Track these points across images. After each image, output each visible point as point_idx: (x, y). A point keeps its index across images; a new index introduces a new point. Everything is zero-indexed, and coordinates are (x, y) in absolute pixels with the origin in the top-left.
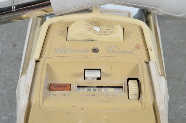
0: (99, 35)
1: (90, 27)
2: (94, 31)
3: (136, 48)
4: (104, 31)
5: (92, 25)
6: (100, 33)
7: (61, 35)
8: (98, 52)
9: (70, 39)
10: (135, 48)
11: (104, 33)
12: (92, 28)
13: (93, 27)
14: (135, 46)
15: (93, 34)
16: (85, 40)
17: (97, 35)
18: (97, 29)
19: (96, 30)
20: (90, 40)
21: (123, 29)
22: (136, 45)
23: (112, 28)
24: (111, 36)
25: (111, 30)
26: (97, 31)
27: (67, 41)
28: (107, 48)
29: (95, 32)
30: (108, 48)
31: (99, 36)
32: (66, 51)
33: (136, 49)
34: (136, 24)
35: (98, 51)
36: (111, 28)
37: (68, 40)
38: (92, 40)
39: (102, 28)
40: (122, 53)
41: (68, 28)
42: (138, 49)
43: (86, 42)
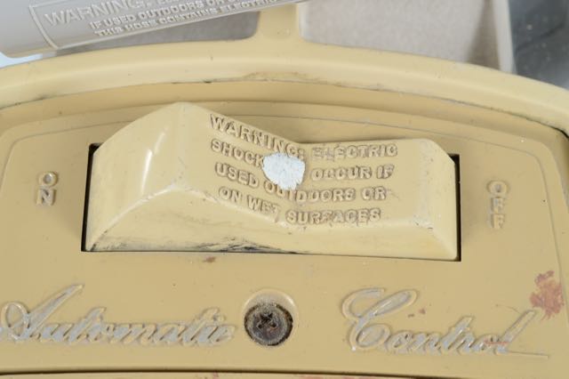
0: (298, 215)
1: (238, 163)
2: (259, 192)
3: (536, 300)
4: (328, 184)
5: (252, 147)
6: (300, 205)
7: (49, 200)
8: (287, 335)
9: (102, 238)
10: (529, 306)
11: (326, 205)
12: (247, 166)
13: (257, 160)
14: (535, 289)
15: (258, 215)
16: (202, 249)
17: (283, 223)
18: (284, 170)
19: (274, 179)
20: (231, 250)
21: (456, 158)
22: (541, 277)
23: (384, 161)
24: (374, 225)
25: (374, 182)
26: (283, 186)
27: (83, 249)
28: (345, 308)
29: (268, 197)
30: (350, 310)
31: (293, 227)
32: (75, 333)
33: (541, 312)
34: (533, 114)
35: (285, 327)
36: (373, 162)
37: (89, 246)
38: (250, 250)
39: (318, 163)
40: (445, 344)
41: (93, 148)
42: (548, 313)
43: (211, 260)
